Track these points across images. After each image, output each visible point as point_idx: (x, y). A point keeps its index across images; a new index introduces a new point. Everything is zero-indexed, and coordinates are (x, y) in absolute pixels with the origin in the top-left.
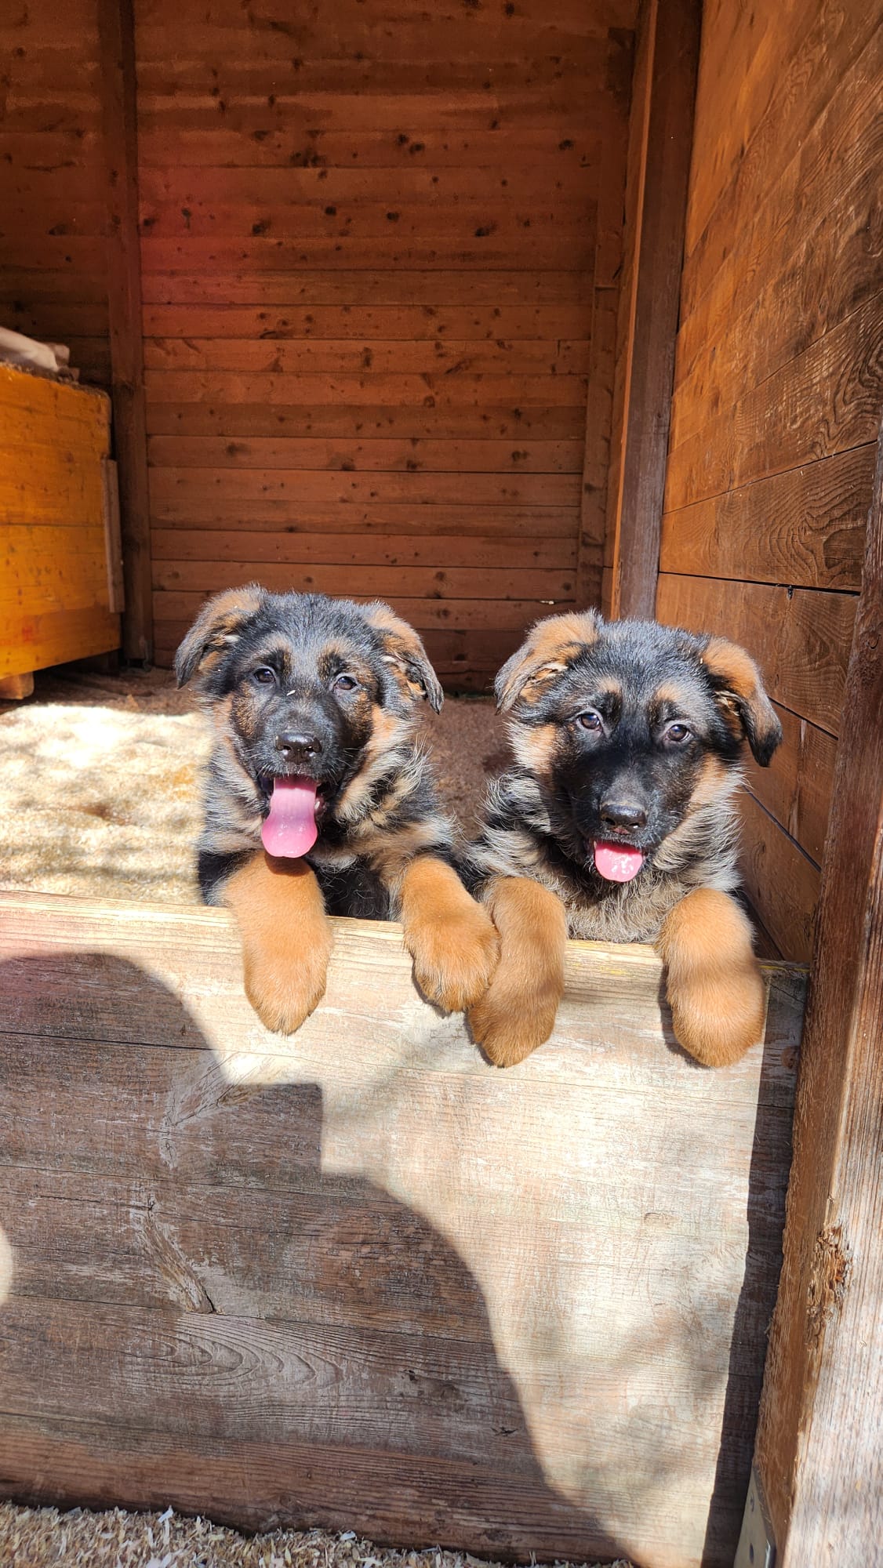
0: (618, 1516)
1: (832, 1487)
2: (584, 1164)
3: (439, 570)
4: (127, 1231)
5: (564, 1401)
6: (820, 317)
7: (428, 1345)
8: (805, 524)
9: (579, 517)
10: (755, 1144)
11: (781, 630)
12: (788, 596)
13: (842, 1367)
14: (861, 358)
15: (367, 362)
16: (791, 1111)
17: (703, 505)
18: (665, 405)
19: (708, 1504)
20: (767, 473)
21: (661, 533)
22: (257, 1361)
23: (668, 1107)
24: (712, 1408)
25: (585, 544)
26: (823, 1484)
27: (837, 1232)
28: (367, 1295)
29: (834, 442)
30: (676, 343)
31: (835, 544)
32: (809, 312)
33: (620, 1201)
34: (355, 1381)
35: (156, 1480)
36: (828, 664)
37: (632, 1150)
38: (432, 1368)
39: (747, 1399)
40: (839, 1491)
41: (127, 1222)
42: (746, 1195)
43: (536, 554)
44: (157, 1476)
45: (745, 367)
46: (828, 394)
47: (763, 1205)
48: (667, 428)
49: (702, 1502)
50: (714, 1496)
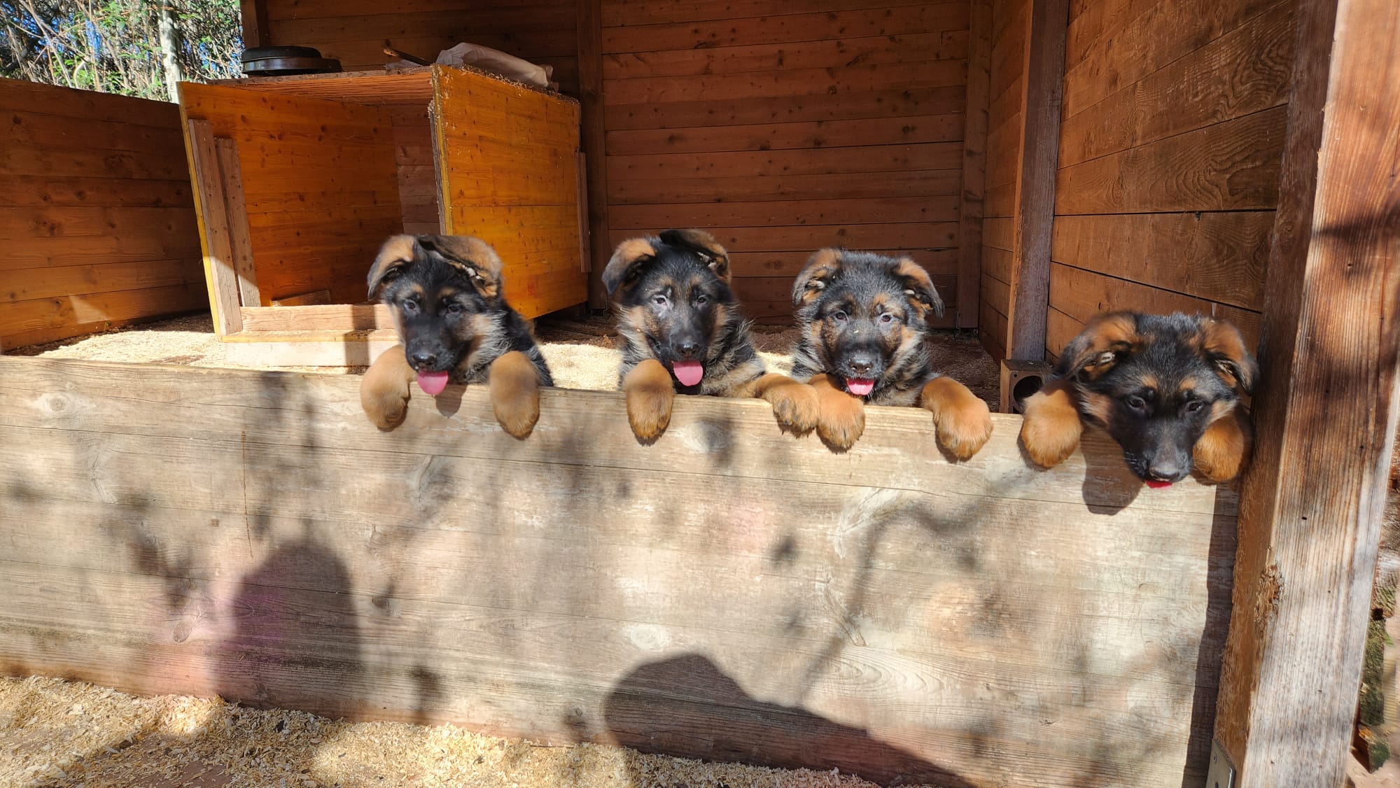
0: (1122, 780)
1: (1273, 725)
2: (1099, 554)
3: (840, 227)
4: (814, 596)
5: (1086, 704)
6: (1217, 23)
7: (999, 668)
8: (1209, 168)
9: (961, 177)
10: (1212, 540)
11: (1191, 243)
12: (1196, 220)
13: (1278, 649)
14: (1254, 54)
15: (781, 62)
16: (1237, 517)
17: (1104, 160)
18: (1058, 83)
19: (1182, 773)
20: (1171, 133)
21: (1056, 185)
22: (891, 676)
23: (1155, 517)
24: (1184, 709)
25: (967, 199)
26: (1267, 722)
27: (1274, 568)
28: (960, 636)
29: (1233, 110)
30: (1067, 35)
31: (1237, 179)
32: (1206, 20)
33: (1123, 576)
34: (952, 690)
35: (826, 751)
36: (1235, 260)
37: (1131, 545)
38: (1001, 682)
39: (1207, 703)
40: (1277, 727)
41: (814, 590)
42: (1206, 572)
43: (923, 210)
44: (827, 749)
45: (1145, 56)
46: (1227, 77)
47: (1217, 578)
48: (1060, 101)
49: (1178, 772)
50: (1186, 767)
